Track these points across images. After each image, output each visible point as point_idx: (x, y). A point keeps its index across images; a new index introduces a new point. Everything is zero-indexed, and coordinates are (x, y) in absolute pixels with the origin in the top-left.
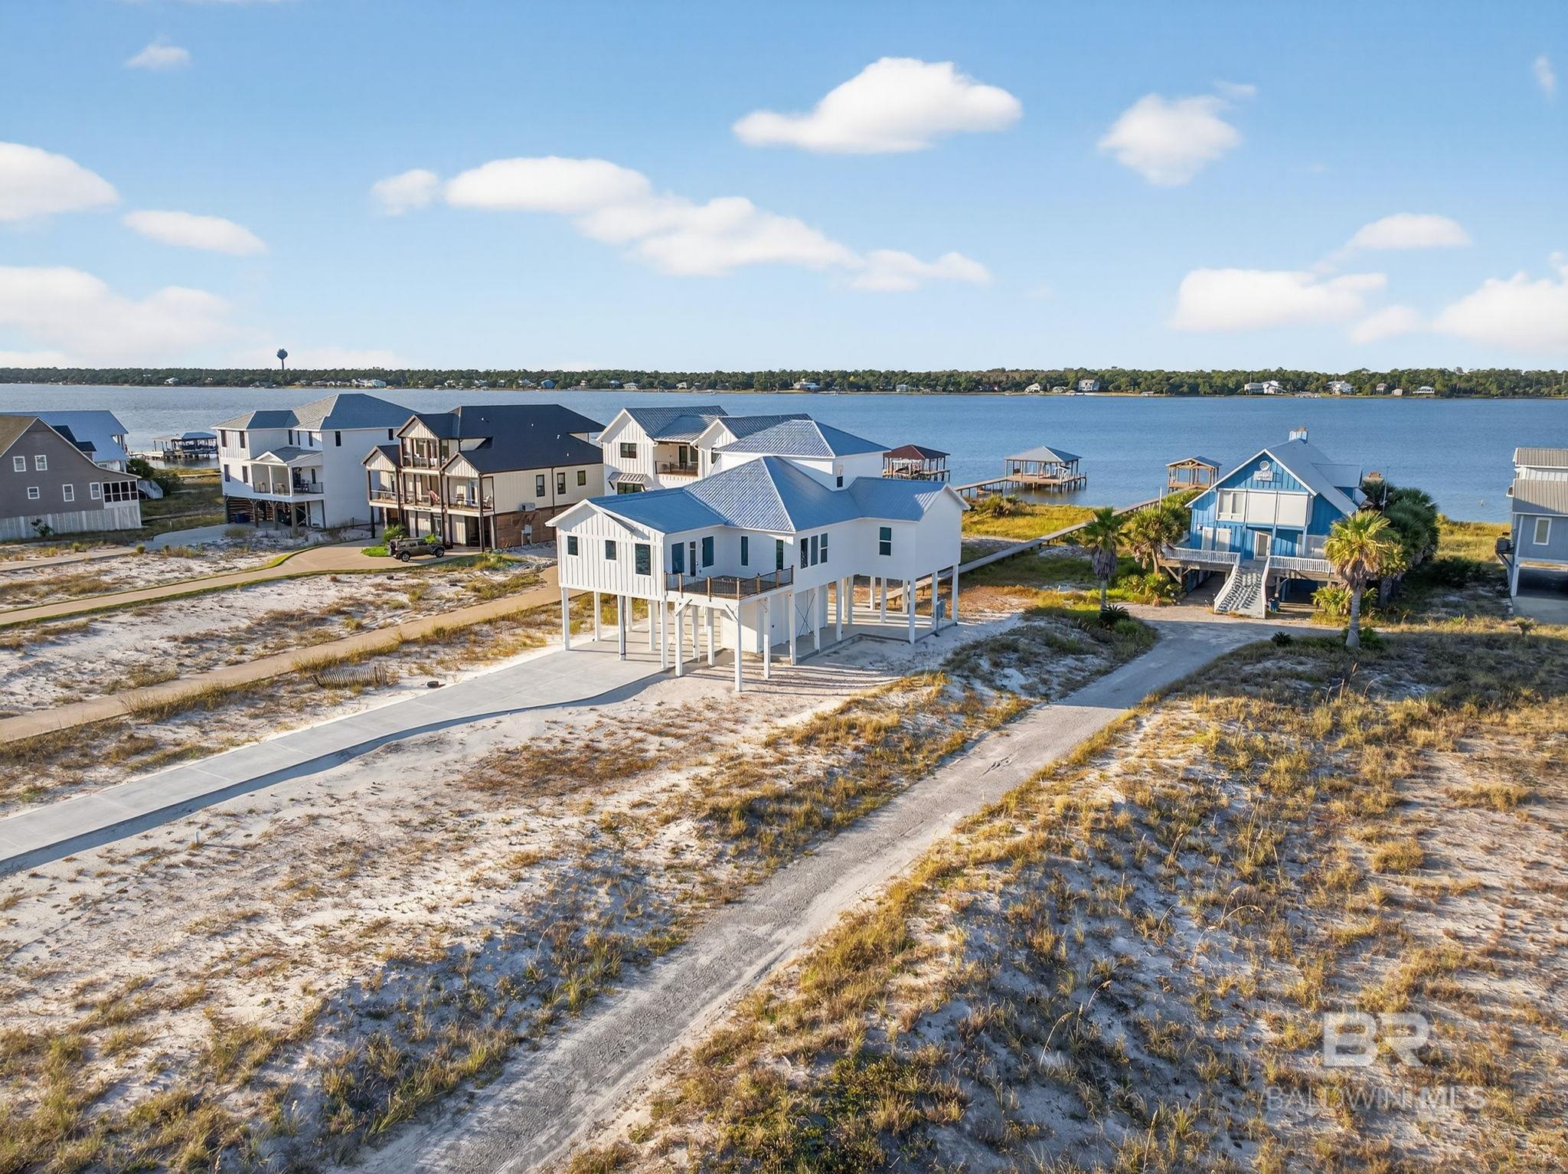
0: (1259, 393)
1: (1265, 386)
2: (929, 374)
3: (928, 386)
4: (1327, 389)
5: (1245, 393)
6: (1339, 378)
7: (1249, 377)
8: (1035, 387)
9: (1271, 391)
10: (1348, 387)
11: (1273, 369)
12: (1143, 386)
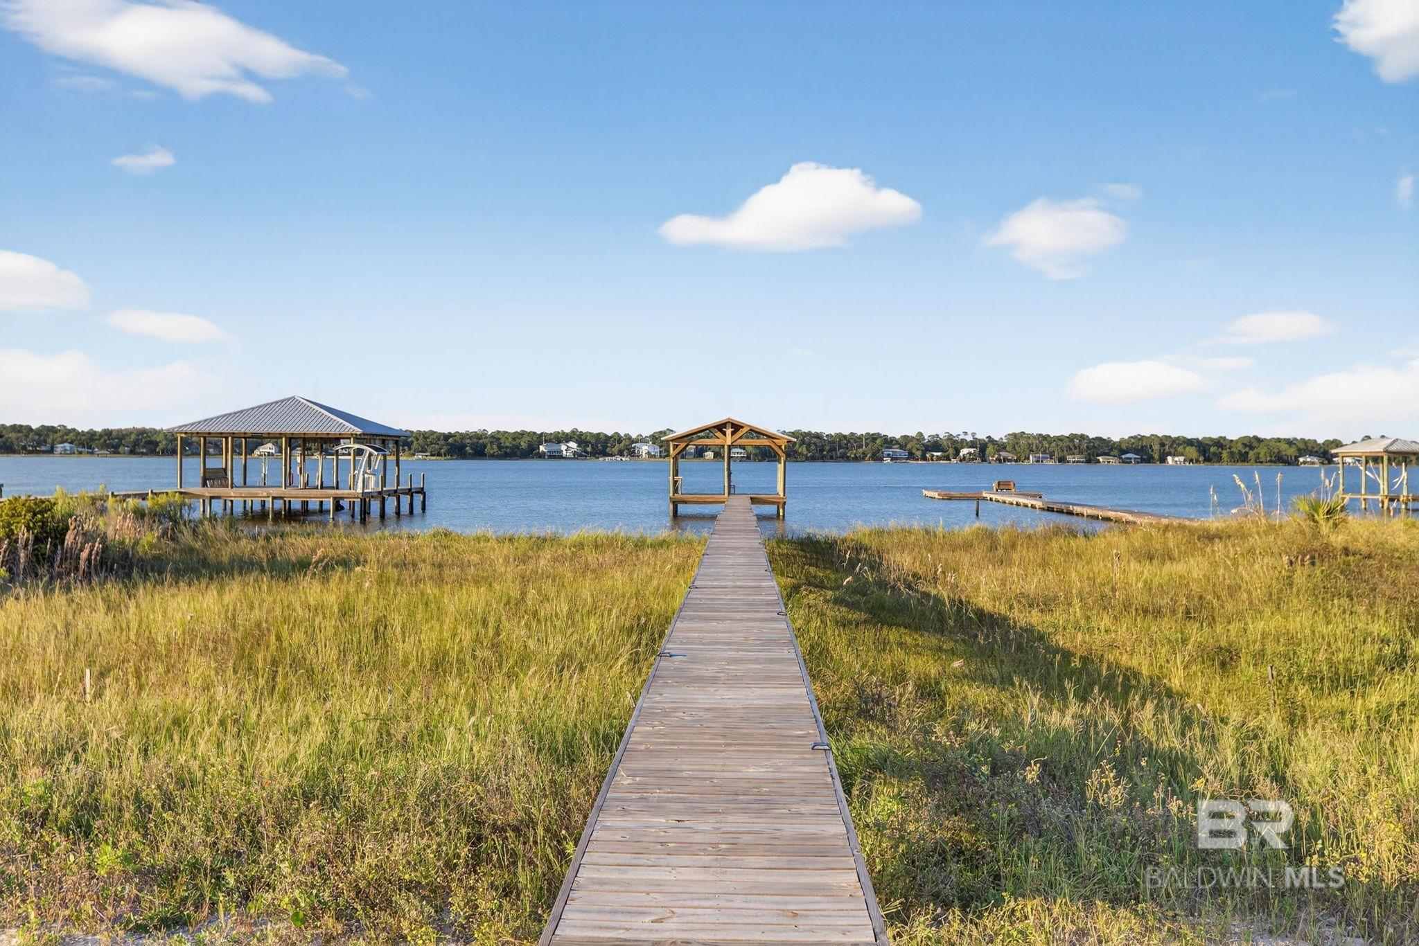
0: (557, 456)
1: (563, 447)
2: (108, 433)
3: (105, 446)
4: (632, 453)
5: (541, 456)
6: (643, 440)
7: (541, 438)
8: (269, 448)
9: (569, 454)
10: (655, 450)
11: (568, 430)
12: (415, 445)
